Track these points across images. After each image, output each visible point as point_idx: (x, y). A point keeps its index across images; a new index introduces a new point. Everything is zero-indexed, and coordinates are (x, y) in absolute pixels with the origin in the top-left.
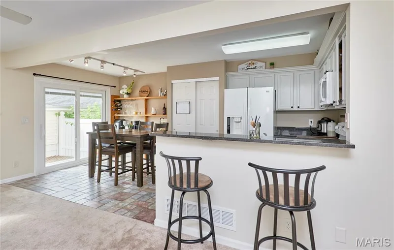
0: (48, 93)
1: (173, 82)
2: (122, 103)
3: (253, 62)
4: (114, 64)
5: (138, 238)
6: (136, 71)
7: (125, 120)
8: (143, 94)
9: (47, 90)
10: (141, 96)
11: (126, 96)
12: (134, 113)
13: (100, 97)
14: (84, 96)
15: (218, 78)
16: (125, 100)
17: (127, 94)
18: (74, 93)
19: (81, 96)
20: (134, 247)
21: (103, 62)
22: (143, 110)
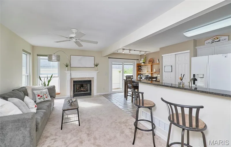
0: (113, 64)
1: (163, 55)
2: (142, 67)
3: (218, 37)
4: (135, 50)
5: (129, 123)
6: (146, 52)
7: (142, 75)
8: (150, 62)
9: (113, 63)
10: (149, 63)
11: (143, 64)
12: (146, 71)
13: (132, 65)
14: (126, 64)
15: (189, 51)
16: (142, 66)
17: (143, 63)
18: (122, 63)
19: (124, 64)
20: (126, 126)
21: (130, 50)
22: (150, 70)
